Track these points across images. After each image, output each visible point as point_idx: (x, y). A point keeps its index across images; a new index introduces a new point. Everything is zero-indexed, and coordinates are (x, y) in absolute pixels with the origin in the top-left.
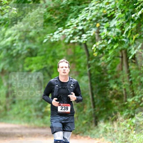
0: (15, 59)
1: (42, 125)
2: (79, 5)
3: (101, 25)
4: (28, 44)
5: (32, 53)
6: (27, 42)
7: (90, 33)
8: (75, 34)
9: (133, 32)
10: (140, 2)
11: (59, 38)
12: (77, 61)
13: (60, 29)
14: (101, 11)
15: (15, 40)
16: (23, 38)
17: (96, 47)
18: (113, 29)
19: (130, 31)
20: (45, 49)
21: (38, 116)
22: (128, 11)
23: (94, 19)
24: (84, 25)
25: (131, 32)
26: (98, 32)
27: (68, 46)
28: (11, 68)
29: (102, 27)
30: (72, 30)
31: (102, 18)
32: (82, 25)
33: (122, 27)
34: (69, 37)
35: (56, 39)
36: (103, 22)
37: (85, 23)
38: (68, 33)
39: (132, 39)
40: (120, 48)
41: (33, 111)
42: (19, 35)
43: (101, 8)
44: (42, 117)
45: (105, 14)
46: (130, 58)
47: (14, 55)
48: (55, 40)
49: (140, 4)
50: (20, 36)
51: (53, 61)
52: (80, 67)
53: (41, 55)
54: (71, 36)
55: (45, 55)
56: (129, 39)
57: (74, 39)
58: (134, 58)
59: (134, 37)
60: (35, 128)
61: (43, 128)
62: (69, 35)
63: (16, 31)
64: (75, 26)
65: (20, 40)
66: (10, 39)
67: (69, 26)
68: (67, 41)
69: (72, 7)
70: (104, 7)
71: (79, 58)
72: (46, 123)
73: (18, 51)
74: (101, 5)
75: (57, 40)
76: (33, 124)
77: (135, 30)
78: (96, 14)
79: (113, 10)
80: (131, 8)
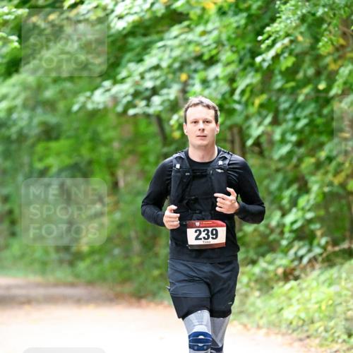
0: (14, 147)
1: (70, 279)
2: (145, 35)
3: (190, 77)
4: (41, 116)
5: (49, 133)
6: (39, 110)
7: (168, 94)
8: (136, 94)
9: (255, 90)
10: (271, 33)
11: (104, 102)
12: (142, 148)
13: (107, 84)
14: (191, 48)
15: (15, 107)
16: (31, 103)
17: (178, 120)
18: (214, 84)
19: (249, 89)
20: (75, 125)
21: (61, 262)
22: (244, 48)
23: (177, 65)
24: (156, 78)
25: (252, 92)
26: (184, 91)
27: (123, 119)
28: (8, 164)
29: (191, 82)
30: (132, 86)
31: (192, 61)
32: (152, 79)
33: (232, 80)
34: (125, 101)
35: (98, 104)
36: (195, 71)
37: (157, 73)
38: (123, 94)
39: (253, 104)
40: (228, 123)
41: (52, 251)
42: (23, 96)
43: (189, 43)
44: (72, 264)
45: (199, 54)
46: (250, 142)
47: (14, 137)
48: (95, 106)
49: (270, 36)
50: (26, 100)
51: (93, 149)
52: (147, 162)
53: (68, 137)
54: (129, 98)
55: (77, 137)
56: (246, 104)
57: (135, 106)
58: (257, 143)
59: (257, 102)
60: (56, 285)
61: (72, 285)
62: (126, 96)
63: (17, 89)
64: (137, 78)
65: (25, 106)
66: (4, 105)
67: (123, 79)
68: (120, 109)
69: (131, 40)
70: (195, 42)
71: (145, 143)
72: (77, 276)
73: (22, 129)
74: (190, 36)
75: (101, 106)
76: (51, 278)
77: (259, 87)
78: (181, 56)
79: (214, 45)
80: (250, 42)
